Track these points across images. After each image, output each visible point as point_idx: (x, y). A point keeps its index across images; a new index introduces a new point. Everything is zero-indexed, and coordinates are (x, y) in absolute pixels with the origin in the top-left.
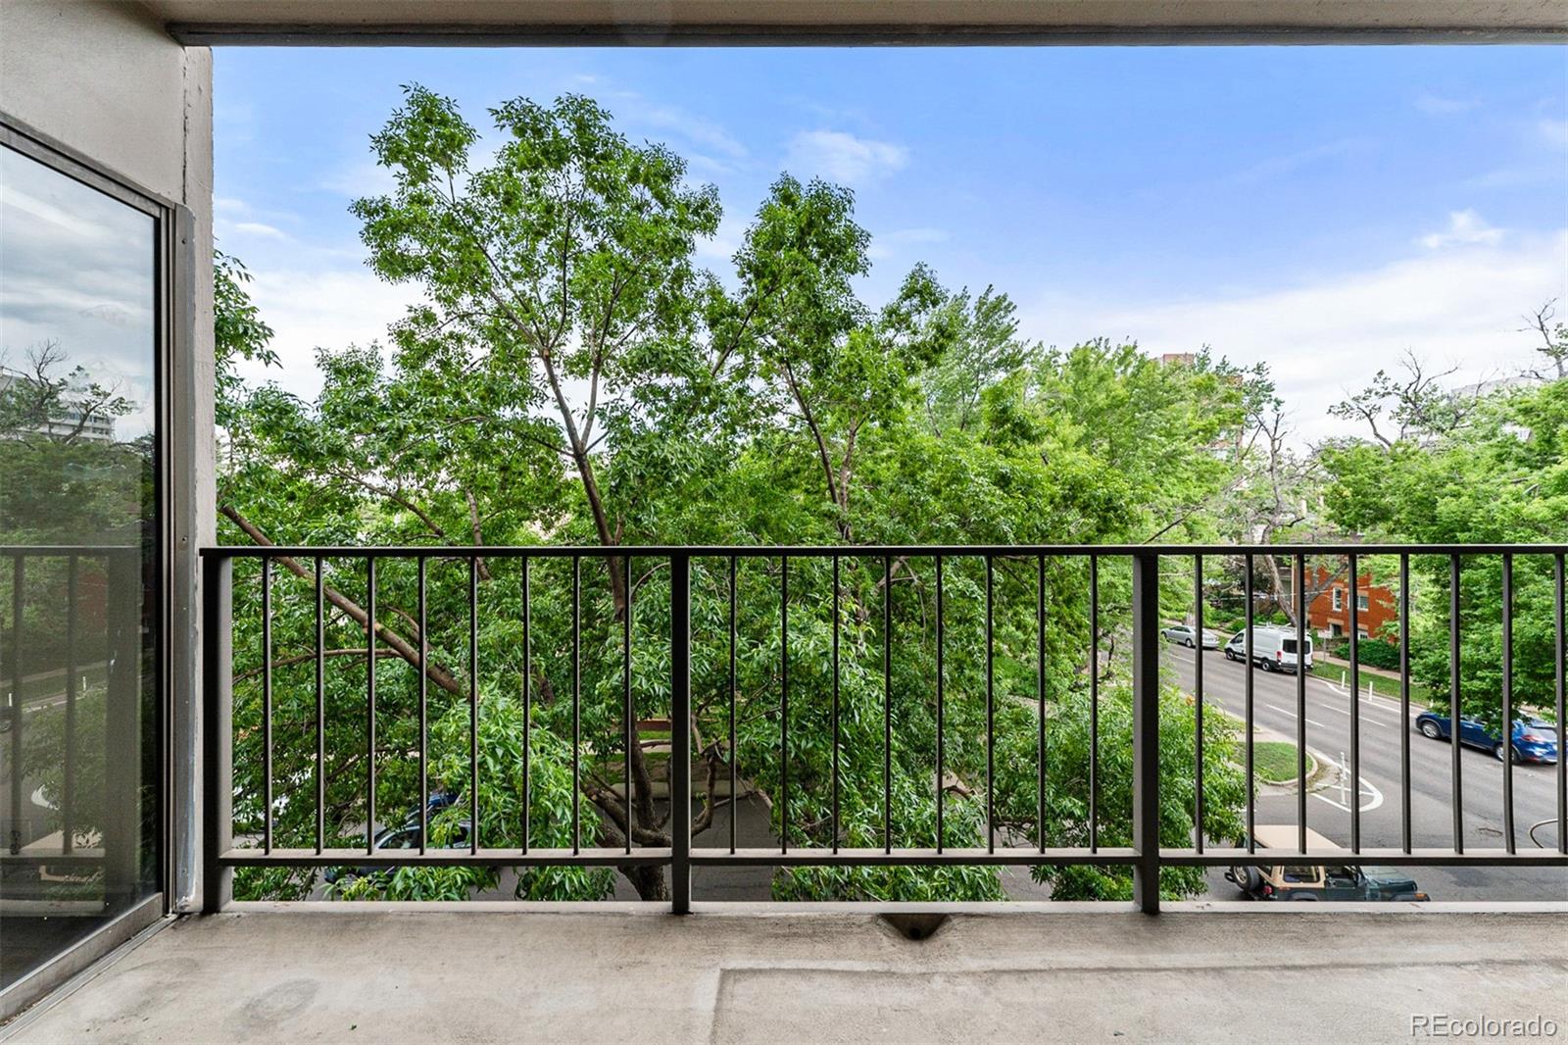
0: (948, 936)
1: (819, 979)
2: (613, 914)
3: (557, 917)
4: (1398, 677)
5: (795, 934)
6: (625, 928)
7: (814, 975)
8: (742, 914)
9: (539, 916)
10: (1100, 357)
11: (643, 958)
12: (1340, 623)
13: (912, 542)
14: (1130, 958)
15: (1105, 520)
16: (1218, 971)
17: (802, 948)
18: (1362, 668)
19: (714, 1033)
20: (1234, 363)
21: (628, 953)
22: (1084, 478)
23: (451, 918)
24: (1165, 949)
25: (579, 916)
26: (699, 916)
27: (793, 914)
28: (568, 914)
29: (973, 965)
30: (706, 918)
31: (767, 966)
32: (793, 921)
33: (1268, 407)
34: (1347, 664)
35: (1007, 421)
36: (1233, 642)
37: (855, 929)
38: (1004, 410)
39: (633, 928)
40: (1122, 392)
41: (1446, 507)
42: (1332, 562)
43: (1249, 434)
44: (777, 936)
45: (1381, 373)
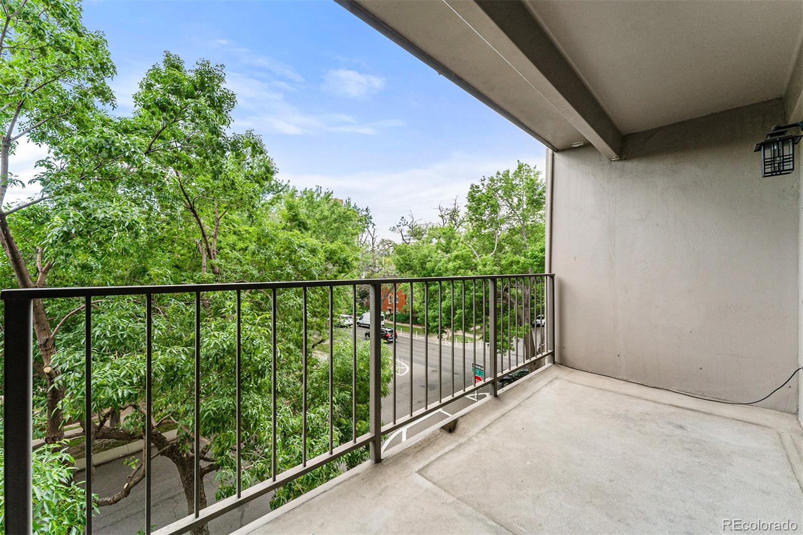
0: (461, 426)
1: (447, 457)
2: (352, 477)
3: (328, 493)
4: (409, 325)
5: (424, 448)
6: (363, 479)
7: (444, 456)
8: (401, 450)
9: (318, 497)
10: (318, 195)
11: (383, 485)
12: (390, 308)
13: (269, 281)
14: (503, 410)
15: (343, 268)
16: (519, 405)
17: (429, 451)
18: (397, 324)
19: (445, 490)
20: (359, 206)
21: (375, 488)
22: (335, 250)
23: (267, 527)
24: (506, 405)
25: (337, 487)
26: (387, 459)
27: (418, 441)
28: (331, 489)
29: (476, 430)
30: (390, 458)
31: (427, 463)
32: (420, 443)
33: (371, 226)
34: (392, 323)
35: (297, 220)
36: (360, 319)
37: (439, 436)
38: (296, 215)
39: (367, 478)
40: (326, 213)
41: (429, 265)
42: (389, 286)
43: (365, 235)
44: (419, 451)
45: (403, 218)
